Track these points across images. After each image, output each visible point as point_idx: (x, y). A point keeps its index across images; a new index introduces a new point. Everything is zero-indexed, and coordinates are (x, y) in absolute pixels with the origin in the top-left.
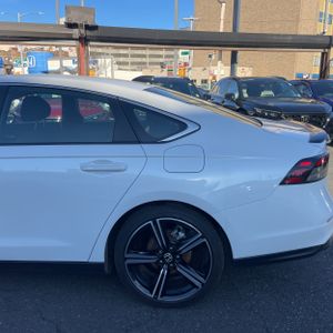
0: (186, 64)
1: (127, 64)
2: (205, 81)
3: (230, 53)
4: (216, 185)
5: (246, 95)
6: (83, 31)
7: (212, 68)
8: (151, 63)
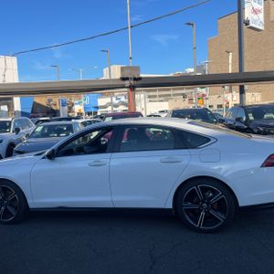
0: (204, 95)
1: (155, 96)
2: (220, 106)
3: (238, 87)
4: (228, 171)
5: (251, 118)
6: (132, 82)
7: (226, 95)
8: (175, 95)
